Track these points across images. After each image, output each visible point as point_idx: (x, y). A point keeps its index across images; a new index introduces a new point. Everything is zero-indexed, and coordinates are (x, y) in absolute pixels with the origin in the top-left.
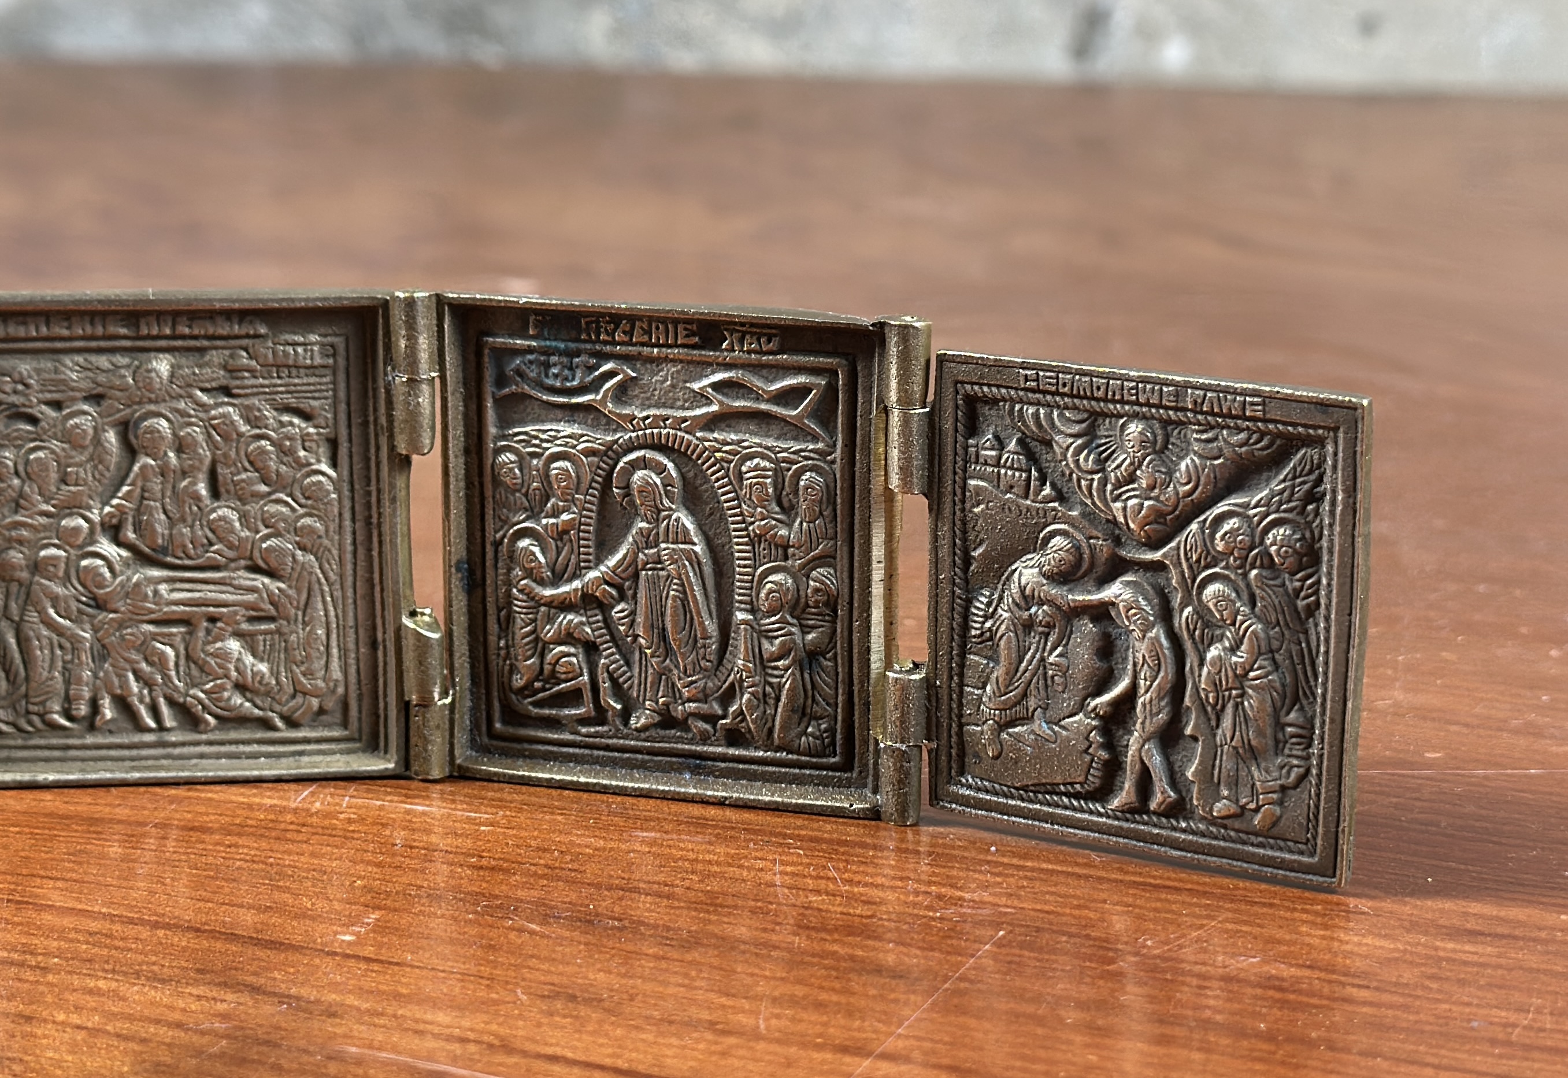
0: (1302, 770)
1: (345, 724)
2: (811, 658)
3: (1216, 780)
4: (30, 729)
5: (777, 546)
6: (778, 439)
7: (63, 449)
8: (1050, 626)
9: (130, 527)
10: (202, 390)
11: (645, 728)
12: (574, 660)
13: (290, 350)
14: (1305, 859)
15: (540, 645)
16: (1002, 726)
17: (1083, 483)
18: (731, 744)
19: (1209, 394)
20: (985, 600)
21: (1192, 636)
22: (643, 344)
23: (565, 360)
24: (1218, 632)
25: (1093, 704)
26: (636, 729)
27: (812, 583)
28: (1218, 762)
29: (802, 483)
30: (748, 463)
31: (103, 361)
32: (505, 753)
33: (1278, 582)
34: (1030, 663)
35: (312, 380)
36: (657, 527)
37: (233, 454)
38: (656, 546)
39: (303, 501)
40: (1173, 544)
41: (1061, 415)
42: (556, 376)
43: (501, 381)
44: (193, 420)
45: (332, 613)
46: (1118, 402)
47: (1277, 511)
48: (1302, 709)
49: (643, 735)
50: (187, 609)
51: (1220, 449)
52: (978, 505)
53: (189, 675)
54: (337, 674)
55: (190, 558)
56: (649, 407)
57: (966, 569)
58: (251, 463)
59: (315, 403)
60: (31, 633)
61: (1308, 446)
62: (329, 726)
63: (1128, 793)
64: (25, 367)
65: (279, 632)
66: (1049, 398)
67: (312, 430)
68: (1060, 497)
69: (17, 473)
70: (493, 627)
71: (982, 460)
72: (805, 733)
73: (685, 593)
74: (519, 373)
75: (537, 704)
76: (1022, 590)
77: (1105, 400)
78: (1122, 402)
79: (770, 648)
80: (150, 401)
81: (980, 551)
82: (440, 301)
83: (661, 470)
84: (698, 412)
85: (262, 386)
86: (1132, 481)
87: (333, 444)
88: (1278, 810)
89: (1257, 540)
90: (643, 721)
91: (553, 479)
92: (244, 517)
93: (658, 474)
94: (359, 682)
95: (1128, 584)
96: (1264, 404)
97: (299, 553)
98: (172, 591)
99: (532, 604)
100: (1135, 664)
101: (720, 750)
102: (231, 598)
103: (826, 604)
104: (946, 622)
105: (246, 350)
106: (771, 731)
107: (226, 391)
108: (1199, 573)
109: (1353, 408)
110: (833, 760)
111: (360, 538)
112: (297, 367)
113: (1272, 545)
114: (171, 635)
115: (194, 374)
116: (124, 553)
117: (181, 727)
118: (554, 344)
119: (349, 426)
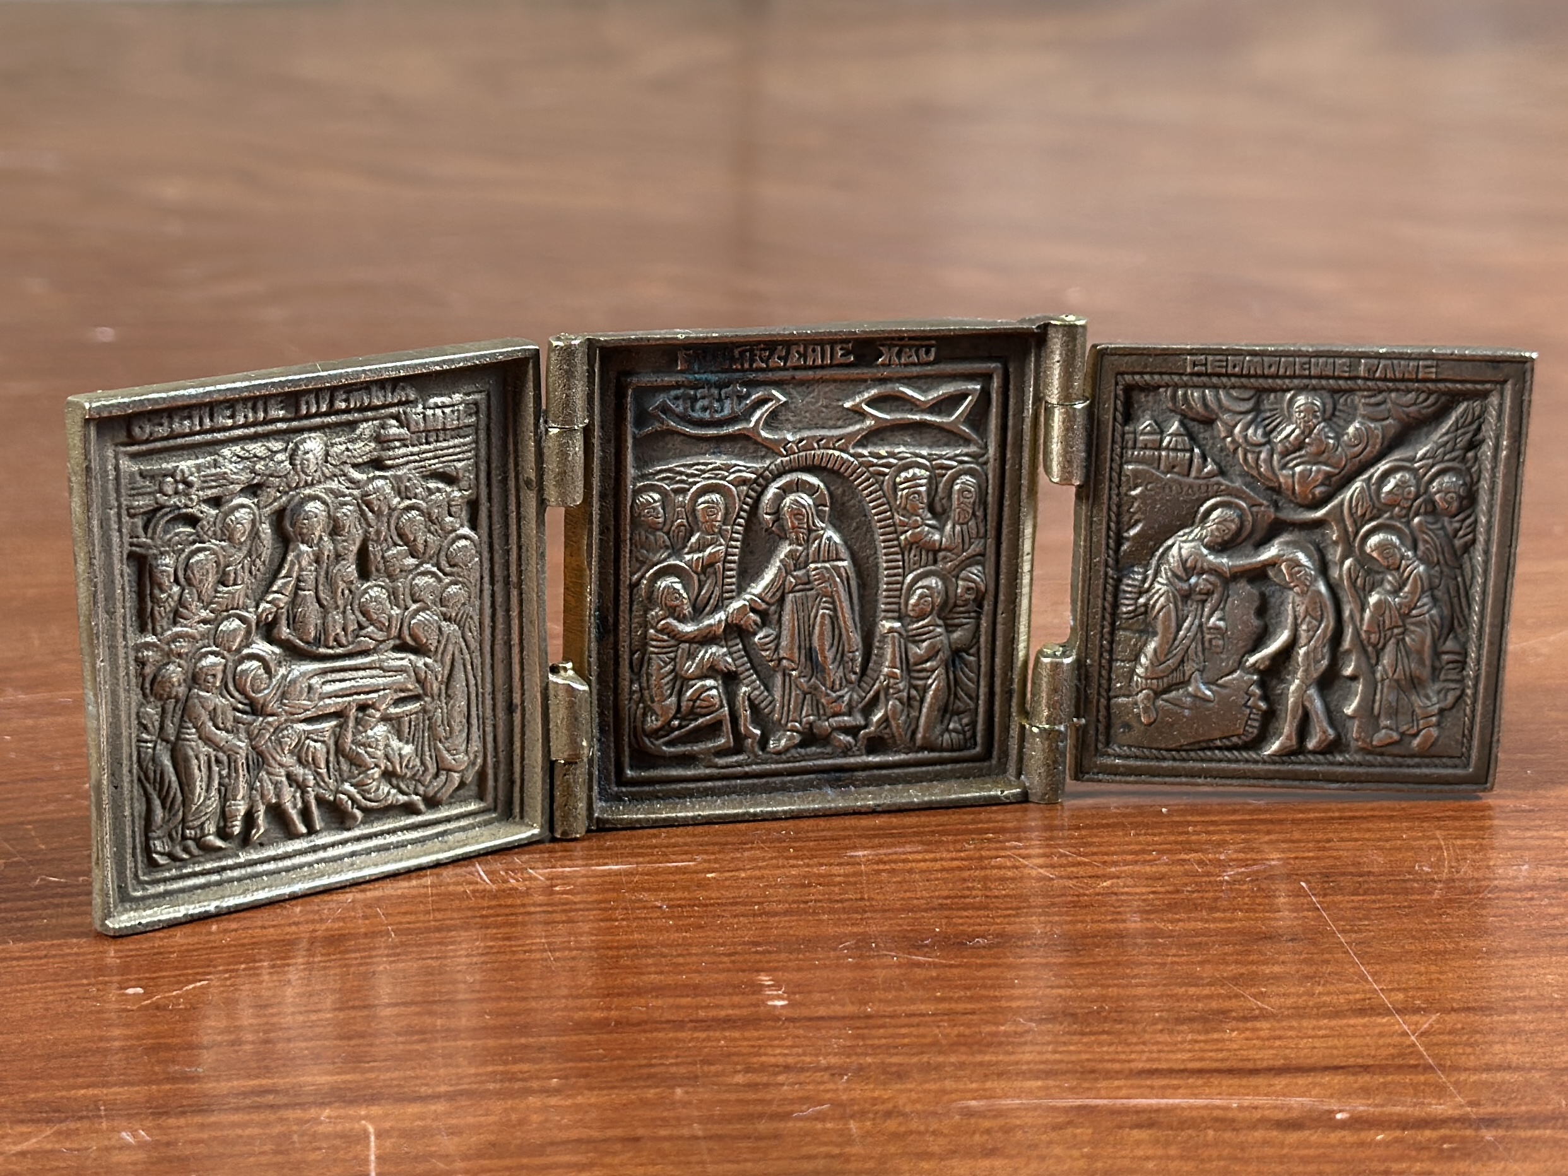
0: (1458, 693)
1: (481, 797)
2: (956, 654)
3: (1376, 711)
4: (185, 856)
5: (928, 552)
6: (930, 447)
7: (222, 547)
8: (1209, 593)
9: (284, 622)
10: (355, 466)
11: (787, 750)
12: (714, 692)
13: (438, 412)
14: (1459, 772)
15: (678, 684)
16: (1158, 694)
17: (1249, 456)
18: (870, 752)
19: (1383, 362)
20: (1140, 577)
21: (1353, 583)
22: (796, 368)
23: (715, 392)
24: (1378, 577)
25: (1252, 660)
26: (779, 753)
27: (960, 583)
28: (1378, 697)
29: (957, 487)
30: (903, 475)
31: (257, 448)
32: (637, 798)
33: (1439, 525)
34: (1189, 629)
35: (456, 441)
36: (807, 548)
37: (384, 529)
38: (806, 564)
39: (448, 569)
40: (1335, 502)
41: (1228, 395)
42: (704, 409)
43: (642, 419)
44: (348, 499)
45: (472, 682)
46: (1289, 377)
47: (1442, 461)
48: (1456, 637)
49: (784, 757)
50: (339, 700)
51: (1389, 411)
52: (1135, 488)
53: (340, 770)
54: (475, 746)
55: (340, 645)
56: (800, 430)
57: (1117, 550)
58: (400, 536)
59: (459, 465)
60: (191, 753)
61: (1467, 400)
62: (465, 800)
63: (1289, 738)
64: (186, 465)
65: (424, 710)
66: (1215, 380)
67: (457, 494)
68: (1222, 472)
69: (177, 581)
70: (625, 672)
71: (1139, 445)
72: (947, 730)
73: (835, 610)
74: (665, 409)
75: (669, 744)
76: (1183, 562)
77: (1276, 376)
78: (1294, 377)
79: (919, 650)
80: (306, 484)
81: (1132, 532)
82: (591, 344)
83: (811, 490)
84: (851, 429)
85: (412, 454)
86: (1300, 449)
87: (473, 506)
88: (1434, 732)
89: (1422, 490)
90: (783, 742)
91: (699, 515)
92: (393, 595)
93: (810, 495)
94: (496, 748)
95: (1287, 543)
96: (1437, 366)
97: (444, 624)
98: (324, 683)
99: (673, 642)
100: (1295, 618)
101: (859, 760)
102: (381, 681)
103: (974, 600)
104: (1100, 602)
105: (396, 417)
106: (914, 733)
107: (377, 464)
108: (1362, 526)
109: (1524, 361)
110: (973, 752)
111: (499, 599)
112: (444, 429)
113: (1438, 492)
114: (323, 731)
115: (347, 449)
116: (277, 650)
117: (328, 828)
118: (704, 376)
119: (489, 485)
